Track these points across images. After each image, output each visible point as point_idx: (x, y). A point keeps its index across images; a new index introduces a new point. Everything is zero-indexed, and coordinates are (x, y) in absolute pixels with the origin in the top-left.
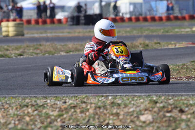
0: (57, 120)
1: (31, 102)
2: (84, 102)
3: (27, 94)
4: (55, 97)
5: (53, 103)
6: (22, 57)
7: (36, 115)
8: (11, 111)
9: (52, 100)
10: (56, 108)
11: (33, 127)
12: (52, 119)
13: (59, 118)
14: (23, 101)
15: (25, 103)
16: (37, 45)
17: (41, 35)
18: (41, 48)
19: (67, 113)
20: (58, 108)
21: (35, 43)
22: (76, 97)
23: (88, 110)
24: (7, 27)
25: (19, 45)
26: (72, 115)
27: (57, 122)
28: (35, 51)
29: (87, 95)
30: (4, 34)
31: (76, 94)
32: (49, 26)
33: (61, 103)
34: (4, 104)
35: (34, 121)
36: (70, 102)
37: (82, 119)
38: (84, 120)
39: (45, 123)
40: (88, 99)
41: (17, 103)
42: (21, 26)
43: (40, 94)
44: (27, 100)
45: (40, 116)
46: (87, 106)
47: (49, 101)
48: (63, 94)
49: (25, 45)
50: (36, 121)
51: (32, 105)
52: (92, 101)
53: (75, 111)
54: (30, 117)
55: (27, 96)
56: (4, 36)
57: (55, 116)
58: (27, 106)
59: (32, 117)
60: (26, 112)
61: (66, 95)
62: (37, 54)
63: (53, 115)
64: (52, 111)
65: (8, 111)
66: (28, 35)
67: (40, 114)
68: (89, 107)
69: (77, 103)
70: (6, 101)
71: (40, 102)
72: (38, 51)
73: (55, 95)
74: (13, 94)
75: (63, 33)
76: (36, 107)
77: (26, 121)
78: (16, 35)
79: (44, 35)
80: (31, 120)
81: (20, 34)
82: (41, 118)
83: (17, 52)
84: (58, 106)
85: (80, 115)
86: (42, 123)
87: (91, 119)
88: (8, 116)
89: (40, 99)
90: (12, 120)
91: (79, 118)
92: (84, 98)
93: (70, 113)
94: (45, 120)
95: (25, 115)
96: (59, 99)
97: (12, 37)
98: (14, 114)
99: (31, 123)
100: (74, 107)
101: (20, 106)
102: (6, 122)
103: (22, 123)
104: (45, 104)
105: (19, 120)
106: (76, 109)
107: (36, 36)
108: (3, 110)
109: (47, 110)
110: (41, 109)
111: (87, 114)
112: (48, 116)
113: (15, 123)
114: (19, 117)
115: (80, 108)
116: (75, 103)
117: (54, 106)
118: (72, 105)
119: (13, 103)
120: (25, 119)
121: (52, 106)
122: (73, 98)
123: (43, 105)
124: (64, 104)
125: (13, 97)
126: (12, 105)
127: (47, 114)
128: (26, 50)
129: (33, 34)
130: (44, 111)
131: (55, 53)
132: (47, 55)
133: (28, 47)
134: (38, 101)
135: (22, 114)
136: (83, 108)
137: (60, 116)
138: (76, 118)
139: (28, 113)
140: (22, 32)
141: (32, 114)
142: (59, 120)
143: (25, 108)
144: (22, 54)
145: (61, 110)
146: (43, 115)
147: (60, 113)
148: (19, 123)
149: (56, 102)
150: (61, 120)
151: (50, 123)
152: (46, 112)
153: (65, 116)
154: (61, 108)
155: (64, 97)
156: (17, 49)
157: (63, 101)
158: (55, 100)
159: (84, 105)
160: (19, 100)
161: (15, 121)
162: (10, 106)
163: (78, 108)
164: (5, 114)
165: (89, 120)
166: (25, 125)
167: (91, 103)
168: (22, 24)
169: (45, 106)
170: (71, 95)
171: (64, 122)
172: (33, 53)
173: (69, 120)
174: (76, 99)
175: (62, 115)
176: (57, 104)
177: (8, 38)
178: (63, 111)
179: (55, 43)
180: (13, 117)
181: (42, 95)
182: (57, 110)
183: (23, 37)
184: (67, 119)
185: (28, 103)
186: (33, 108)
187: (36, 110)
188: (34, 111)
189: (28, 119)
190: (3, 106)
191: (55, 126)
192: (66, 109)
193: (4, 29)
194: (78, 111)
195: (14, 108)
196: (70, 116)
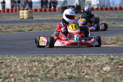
0: (52, 70)
1: (37, 59)
2: (69, 59)
3: (35, 54)
4: (51, 56)
5: (50, 60)
6: (32, 31)
7: (40, 67)
8: (25, 64)
9: (50, 58)
10: (52, 63)
11: (38, 74)
12: (49, 69)
13: (54, 68)
14: (32, 58)
15: (33, 59)
16: (41, 24)
17: (43, 18)
18: (43, 26)
19: (59, 65)
20: (53, 62)
21: (40, 24)
22: (64, 56)
23: (71, 64)
24: (23, 13)
25: (30, 24)
26: (62, 67)
27: (53, 71)
28: (40, 28)
29: (71, 55)
30: (21, 18)
31: (64, 54)
32: (48, 13)
33: (55, 59)
34: (21, 60)
35: (38, 70)
36: (60, 59)
37: (68, 69)
38: (69, 69)
39: (46, 72)
40: (71, 57)
41: (29, 60)
42: (31, 13)
43: (43, 54)
44: (35, 58)
45: (42, 67)
46: (71, 61)
47: (48, 58)
48: (56, 54)
49: (33, 24)
50: (40, 70)
51: (38, 61)
52: (74, 59)
53: (64, 65)
54: (36, 68)
55: (34, 55)
56: (21, 19)
57: (52, 68)
58: (35, 61)
59: (38, 68)
60: (34, 65)
61: (58, 55)
62: (41, 30)
63: (50, 67)
64: (50, 64)
65: (23, 64)
66: (35, 18)
67: (42, 66)
68: (72, 62)
69: (65, 60)
70: (22, 58)
71: (43, 59)
72: (42, 28)
73: (51, 55)
74: (26, 54)
75: (57, 17)
76: (40, 62)
77: (34, 70)
78: (28, 18)
79: (45, 18)
80: (37, 70)
81: (30, 17)
82: (43, 69)
83: (28, 28)
84: (54, 61)
85: (67, 67)
86: (44, 71)
87: (73, 70)
88: (23, 67)
89: (43, 57)
90: (26, 69)
91: (66, 68)
92: (69, 57)
93: (61, 66)
94: (45, 70)
95: (34, 67)
96: (54, 57)
97: (26, 19)
98: (27, 66)
99: (37, 71)
100: (63, 62)
101: (31, 61)
102: (22, 71)
103: (32, 72)
104: (46, 60)
105: (29, 70)
106: (64, 63)
107: (40, 18)
108: (20, 63)
109: (47, 64)
110: (43, 63)
111: (71, 66)
112: (47, 67)
113: (27, 72)
114: (30, 68)
115: (66, 63)
116: (64, 59)
117: (51, 61)
118: (62, 61)
119: (26, 59)
120: (33, 69)
121: (49, 61)
122: (63, 57)
123: (44, 61)
124: (57, 60)
125: (26, 56)
126: (26, 61)
127: (47, 66)
128: (34, 28)
129: (38, 18)
130: (45, 64)
131: (52, 29)
132: (47, 30)
133: (35, 25)
134: (41, 58)
135: (31, 66)
136: (68, 62)
137: (54, 67)
138: (64, 69)
139: (35, 65)
140: (32, 16)
141: (37, 66)
142: (54, 70)
143: (33, 63)
144: (32, 30)
145: (55, 64)
146: (44, 67)
147: (55, 65)
148: (30, 72)
149: (52, 59)
150: (55, 70)
151: (49, 71)
152: (46, 65)
153: (57, 67)
154: (55, 62)
155: (57, 56)
156: (29, 27)
157: (56, 58)
158: (52, 58)
159: (69, 61)
160: (29, 57)
161: (27, 70)
162: (24, 61)
163: (65, 62)
164: (21, 66)
165: (72, 70)
166: (33, 72)
167: (73, 60)
168: (32, 12)
169: (46, 61)
170: (61, 55)
171: (57, 71)
172: (38, 29)
173: (60, 70)
174: (64, 57)
175: (56, 67)
176: (53, 60)
177: (23, 20)
178: (56, 64)
179: (52, 23)
180: (26, 68)
181: (44, 55)
182: (53, 63)
183: (32, 20)
184: (59, 69)
185: (35, 59)
186: (38, 62)
187: (40, 64)
188: (39, 64)
189: (35, 69)
190: (20, 61)
191: (52, 73)
192: (58, 63)
193: (21, 15)
194: (66, 64)
195: (27, 62)
196: (60, 67)
